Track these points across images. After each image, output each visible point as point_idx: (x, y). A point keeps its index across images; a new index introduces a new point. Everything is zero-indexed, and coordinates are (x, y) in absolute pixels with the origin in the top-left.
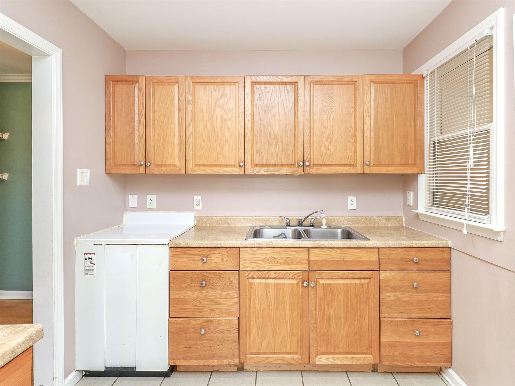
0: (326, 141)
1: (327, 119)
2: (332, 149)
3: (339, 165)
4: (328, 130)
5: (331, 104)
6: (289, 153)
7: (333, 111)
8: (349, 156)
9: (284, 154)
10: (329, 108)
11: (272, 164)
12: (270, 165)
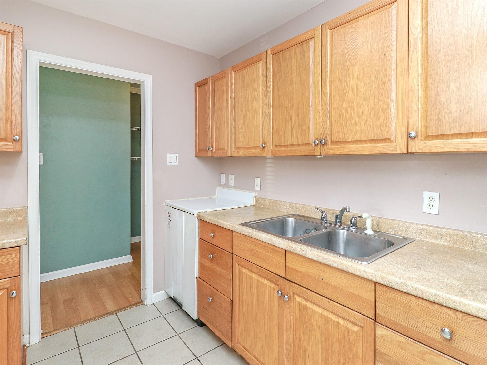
0: (348, 107)
1: (350, 75)
2: (355, 118)
3: (367, 140)
4: (350, 92)
5: (355, 52)
6: (305, 129)
7: (357, 62)
8: (382, 125)
9: (300, 131)
10: (352, 58)
11: (288, 144)
12: (287, 145)
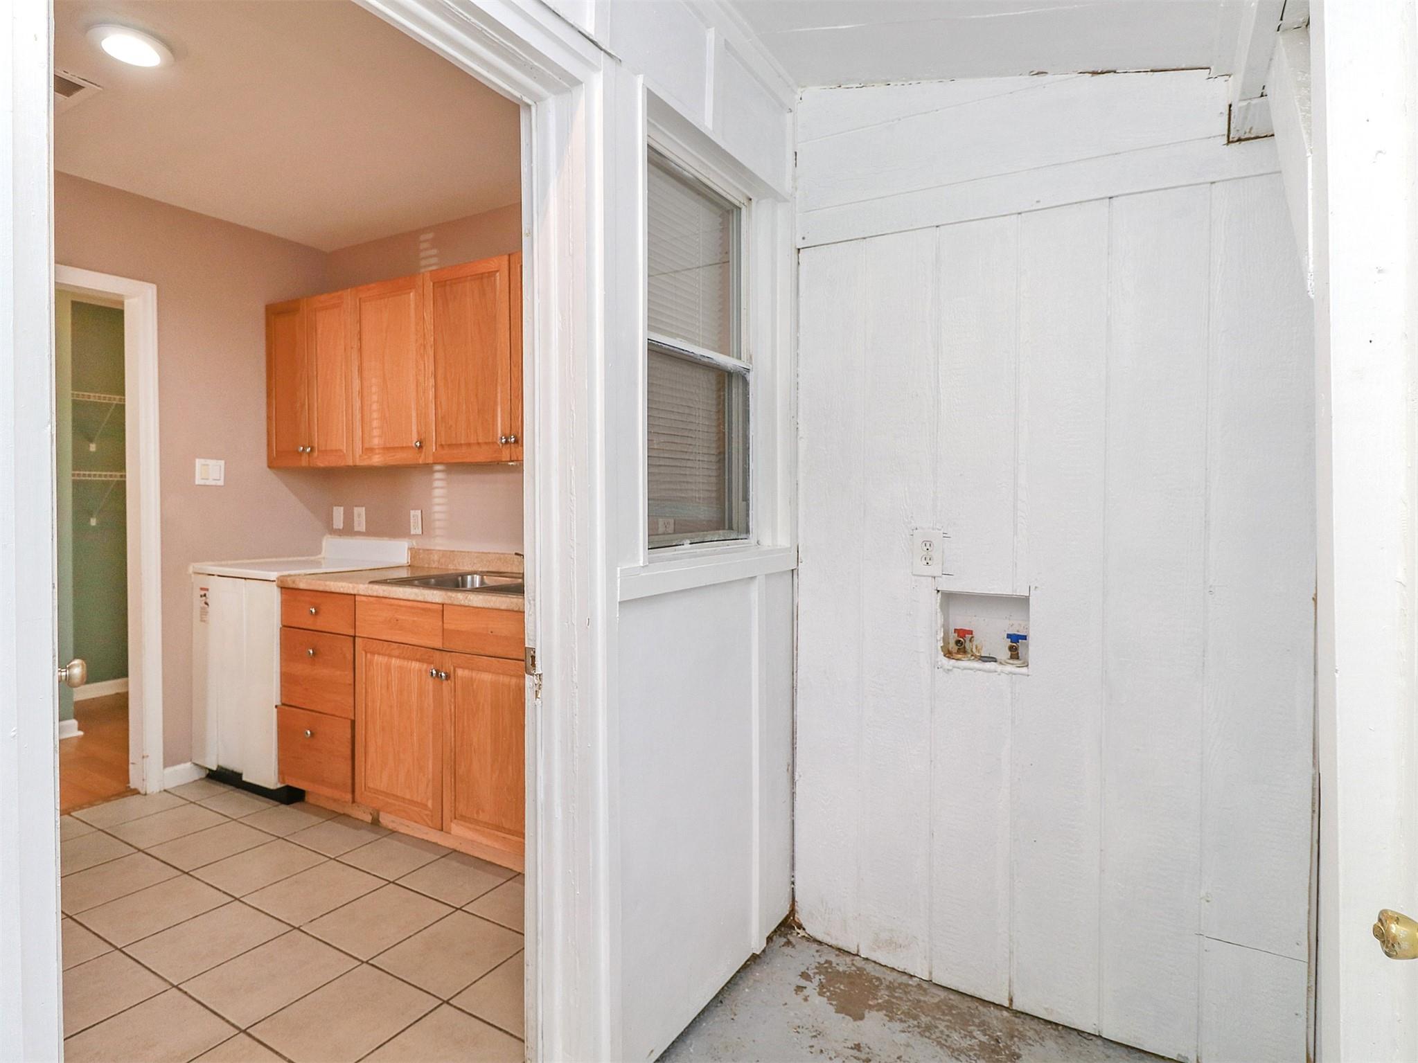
6: (487, 418)
9: (480, 421)
11: (463, 442)
12: (461, 444)
